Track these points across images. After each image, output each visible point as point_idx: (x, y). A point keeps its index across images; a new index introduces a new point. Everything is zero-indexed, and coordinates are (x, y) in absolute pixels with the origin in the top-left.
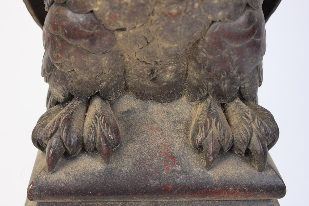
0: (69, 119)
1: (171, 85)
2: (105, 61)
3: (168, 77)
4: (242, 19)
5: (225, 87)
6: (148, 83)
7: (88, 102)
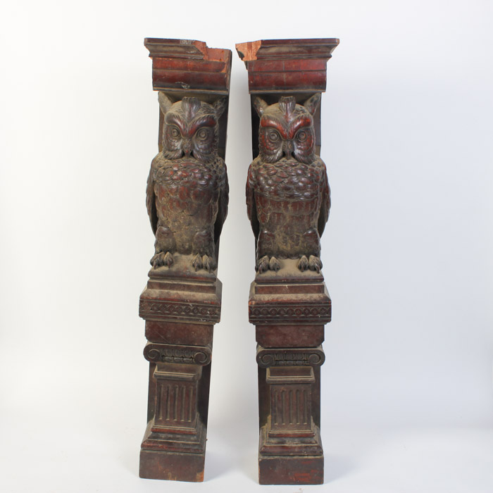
0: (160, 255)
1: (188, 250)
2: (171, 240)
3: (187, 247)
4: (204, 232)
5: (202, 250)
6: (182, 249)
7: (166, 253)
